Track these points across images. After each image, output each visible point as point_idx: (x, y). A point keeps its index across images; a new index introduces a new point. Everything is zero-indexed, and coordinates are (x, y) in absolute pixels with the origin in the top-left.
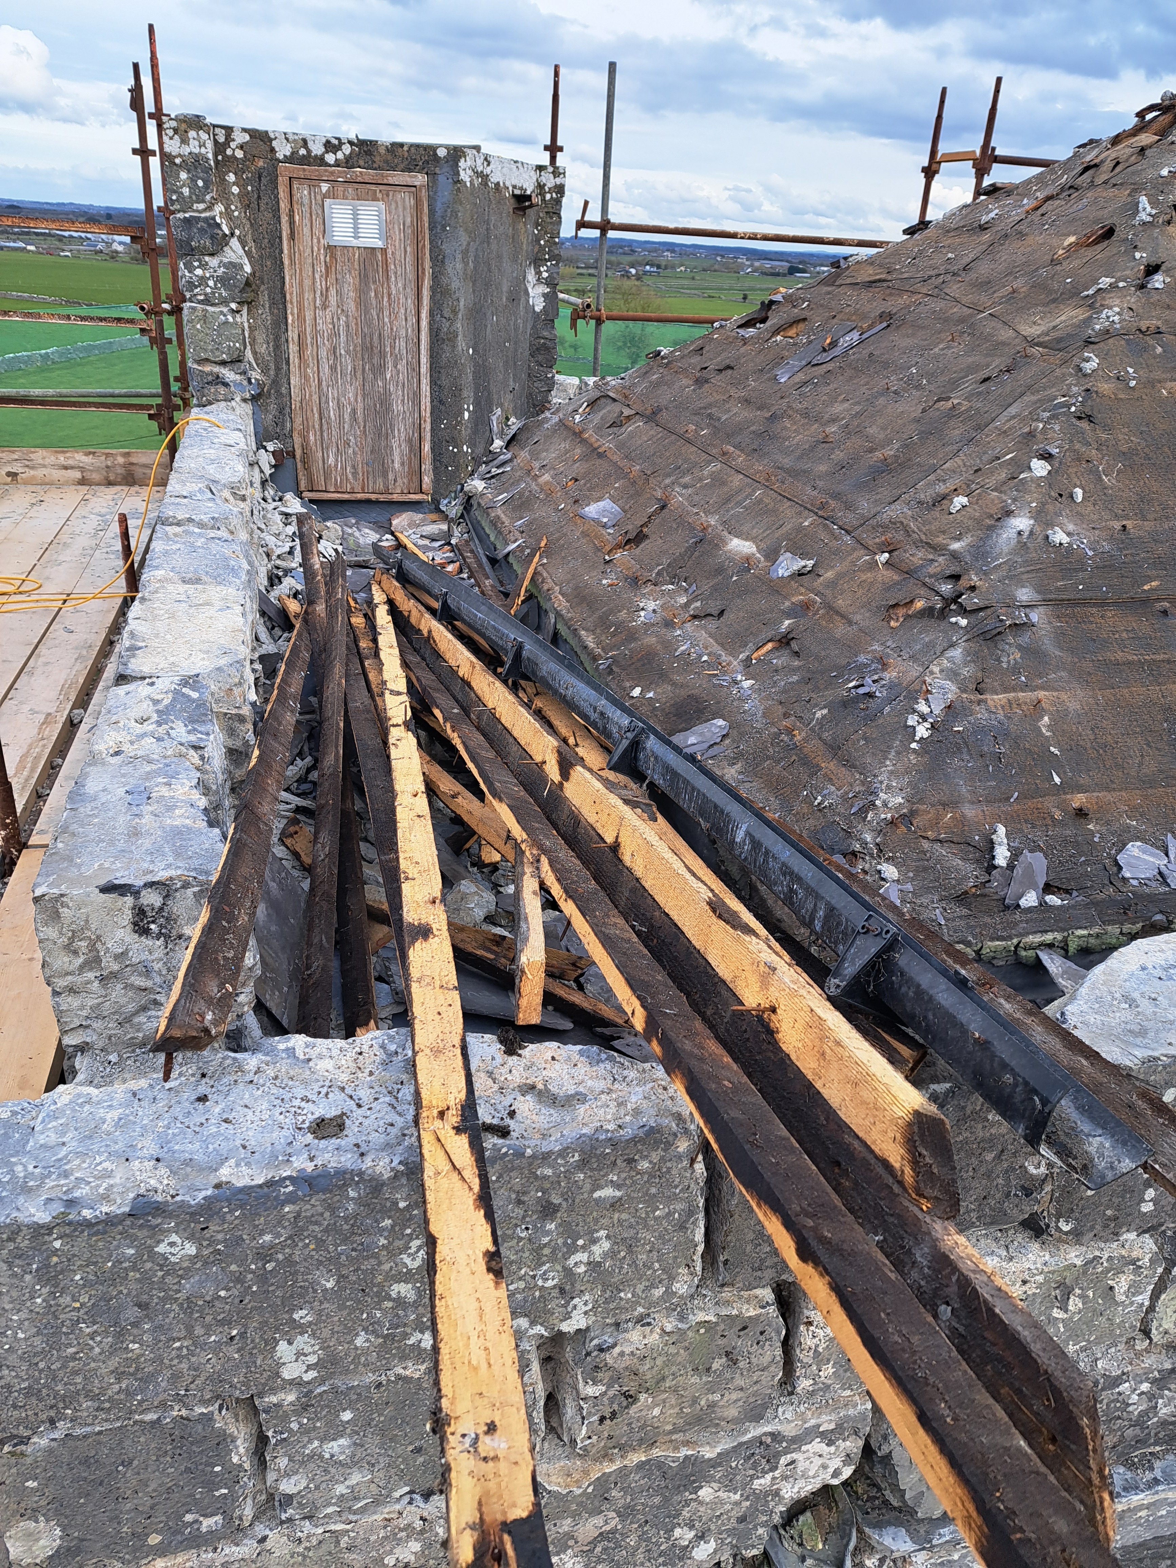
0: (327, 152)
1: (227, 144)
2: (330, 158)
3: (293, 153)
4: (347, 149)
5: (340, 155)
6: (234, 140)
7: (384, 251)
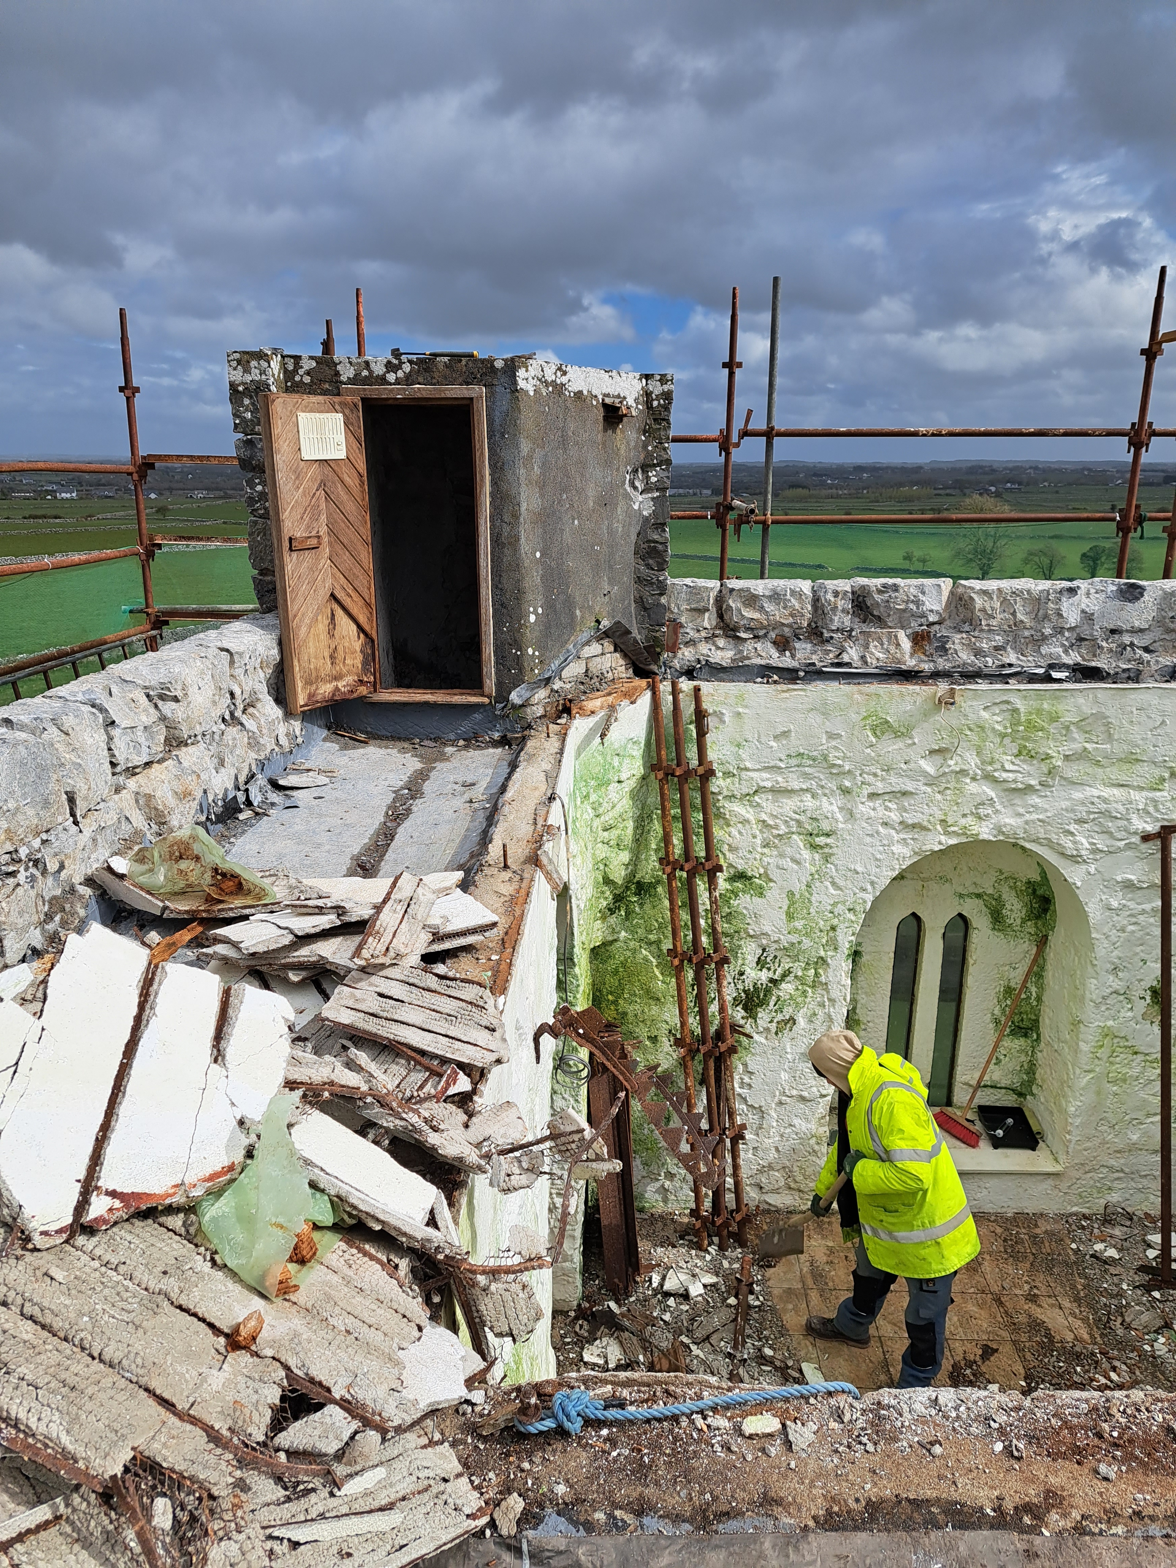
0: (388, 372)
1: (295, 371)
2: (391, 377)
3: (356, 375)
4: (407, 368)
5: (400, 374)
6: (302, 367)
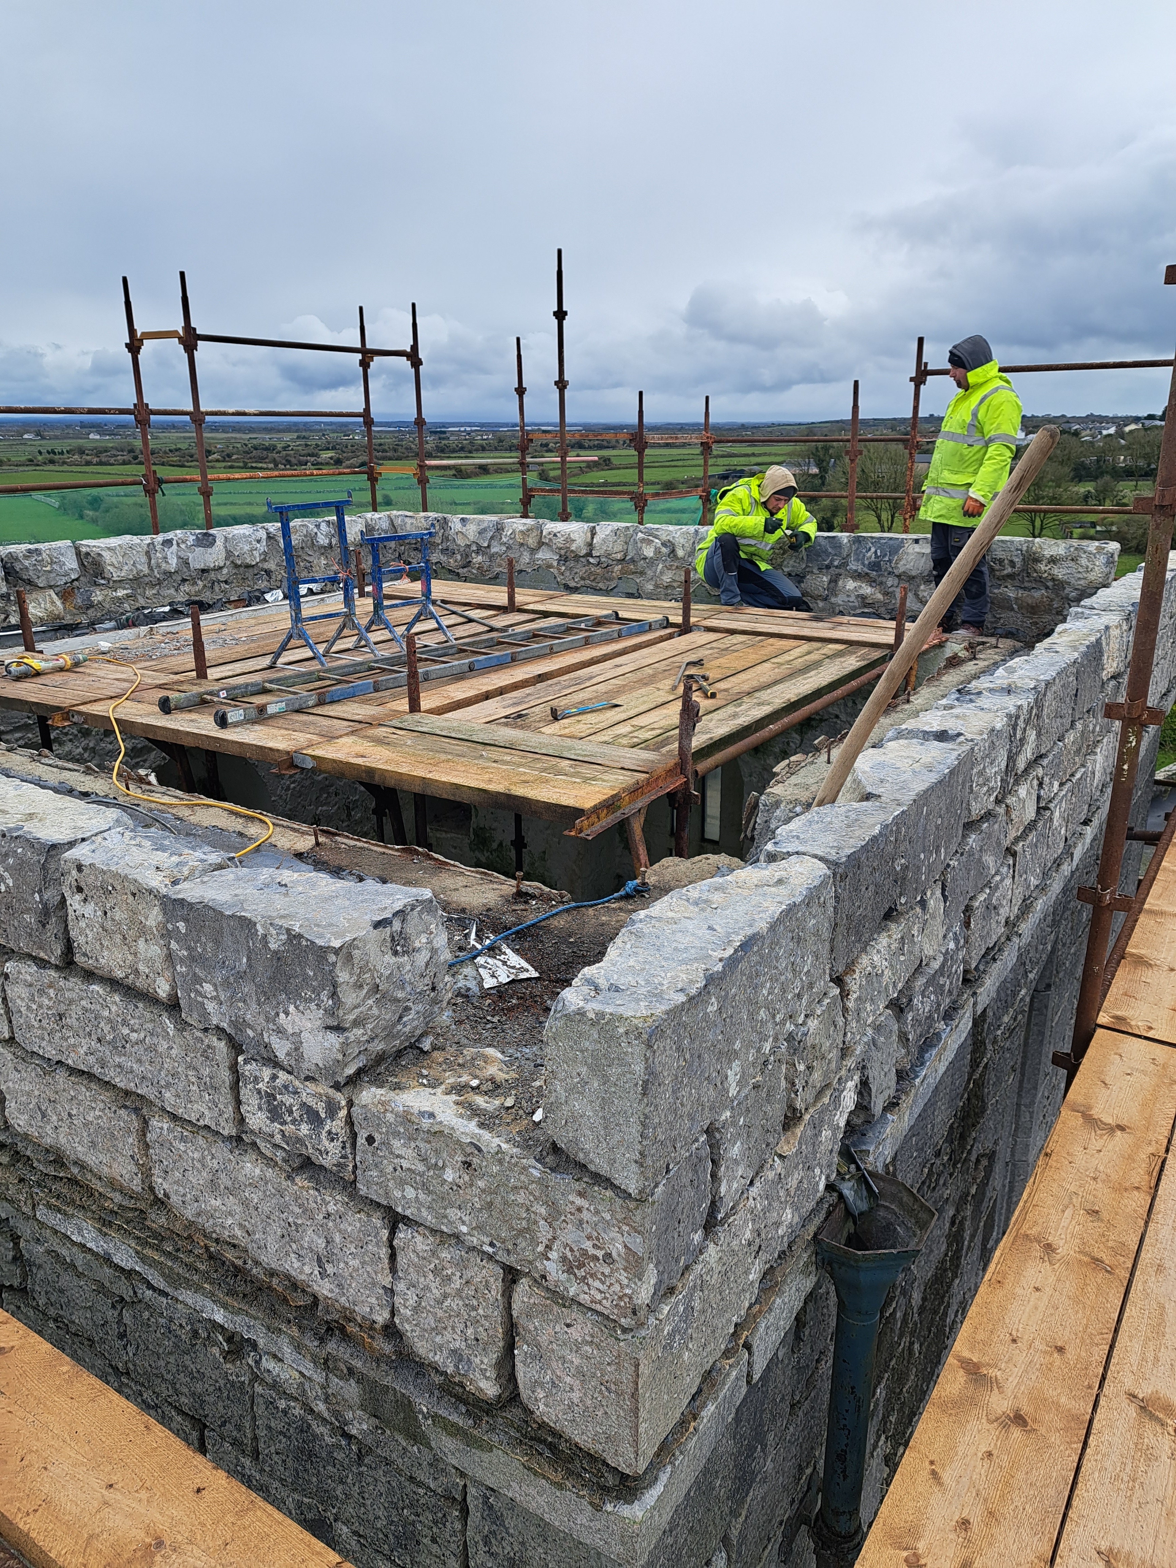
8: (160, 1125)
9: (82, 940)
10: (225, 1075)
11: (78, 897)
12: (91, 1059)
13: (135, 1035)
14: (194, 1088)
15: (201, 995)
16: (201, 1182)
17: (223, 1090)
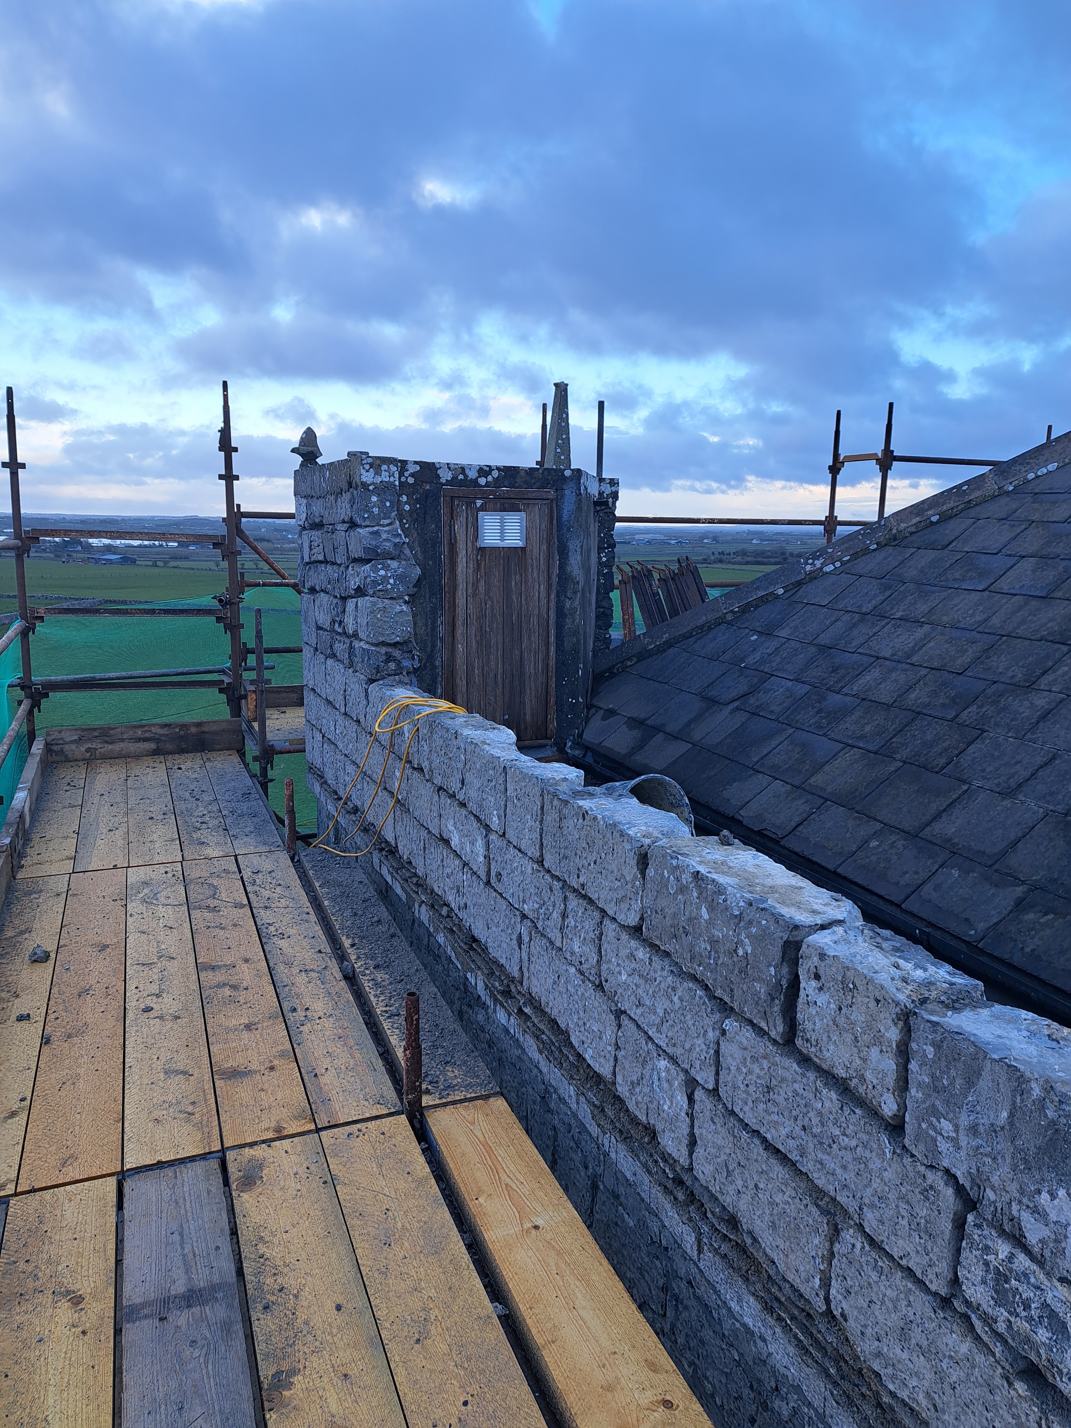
0: (480, 477)
2: (482, 481)
3: (453, 478)
4: (495, 474)
5: (490, 478)
6: (408, 470)
7: (523, 549)
8: (852, 1241)
9: (808, 1025)
10: (945, 1226)
11: (814, 983)
12: (791, 1143)
13: (846, 1140)
14: (904, 1222)
15: (935, 1129)
16: (889, 1324)
17: (940, 1241)
